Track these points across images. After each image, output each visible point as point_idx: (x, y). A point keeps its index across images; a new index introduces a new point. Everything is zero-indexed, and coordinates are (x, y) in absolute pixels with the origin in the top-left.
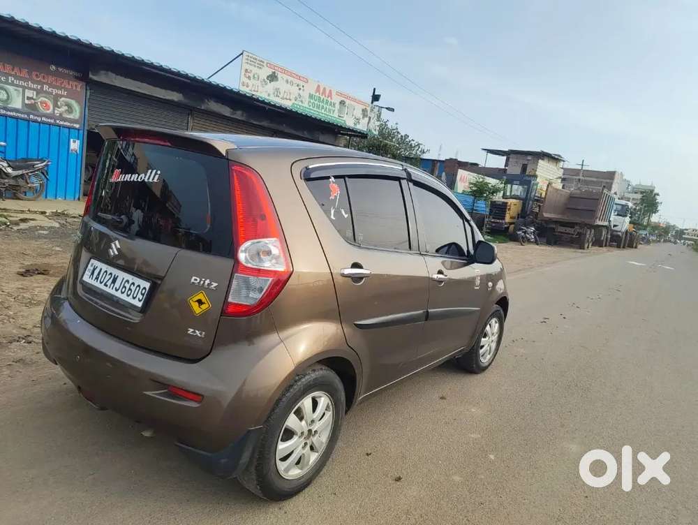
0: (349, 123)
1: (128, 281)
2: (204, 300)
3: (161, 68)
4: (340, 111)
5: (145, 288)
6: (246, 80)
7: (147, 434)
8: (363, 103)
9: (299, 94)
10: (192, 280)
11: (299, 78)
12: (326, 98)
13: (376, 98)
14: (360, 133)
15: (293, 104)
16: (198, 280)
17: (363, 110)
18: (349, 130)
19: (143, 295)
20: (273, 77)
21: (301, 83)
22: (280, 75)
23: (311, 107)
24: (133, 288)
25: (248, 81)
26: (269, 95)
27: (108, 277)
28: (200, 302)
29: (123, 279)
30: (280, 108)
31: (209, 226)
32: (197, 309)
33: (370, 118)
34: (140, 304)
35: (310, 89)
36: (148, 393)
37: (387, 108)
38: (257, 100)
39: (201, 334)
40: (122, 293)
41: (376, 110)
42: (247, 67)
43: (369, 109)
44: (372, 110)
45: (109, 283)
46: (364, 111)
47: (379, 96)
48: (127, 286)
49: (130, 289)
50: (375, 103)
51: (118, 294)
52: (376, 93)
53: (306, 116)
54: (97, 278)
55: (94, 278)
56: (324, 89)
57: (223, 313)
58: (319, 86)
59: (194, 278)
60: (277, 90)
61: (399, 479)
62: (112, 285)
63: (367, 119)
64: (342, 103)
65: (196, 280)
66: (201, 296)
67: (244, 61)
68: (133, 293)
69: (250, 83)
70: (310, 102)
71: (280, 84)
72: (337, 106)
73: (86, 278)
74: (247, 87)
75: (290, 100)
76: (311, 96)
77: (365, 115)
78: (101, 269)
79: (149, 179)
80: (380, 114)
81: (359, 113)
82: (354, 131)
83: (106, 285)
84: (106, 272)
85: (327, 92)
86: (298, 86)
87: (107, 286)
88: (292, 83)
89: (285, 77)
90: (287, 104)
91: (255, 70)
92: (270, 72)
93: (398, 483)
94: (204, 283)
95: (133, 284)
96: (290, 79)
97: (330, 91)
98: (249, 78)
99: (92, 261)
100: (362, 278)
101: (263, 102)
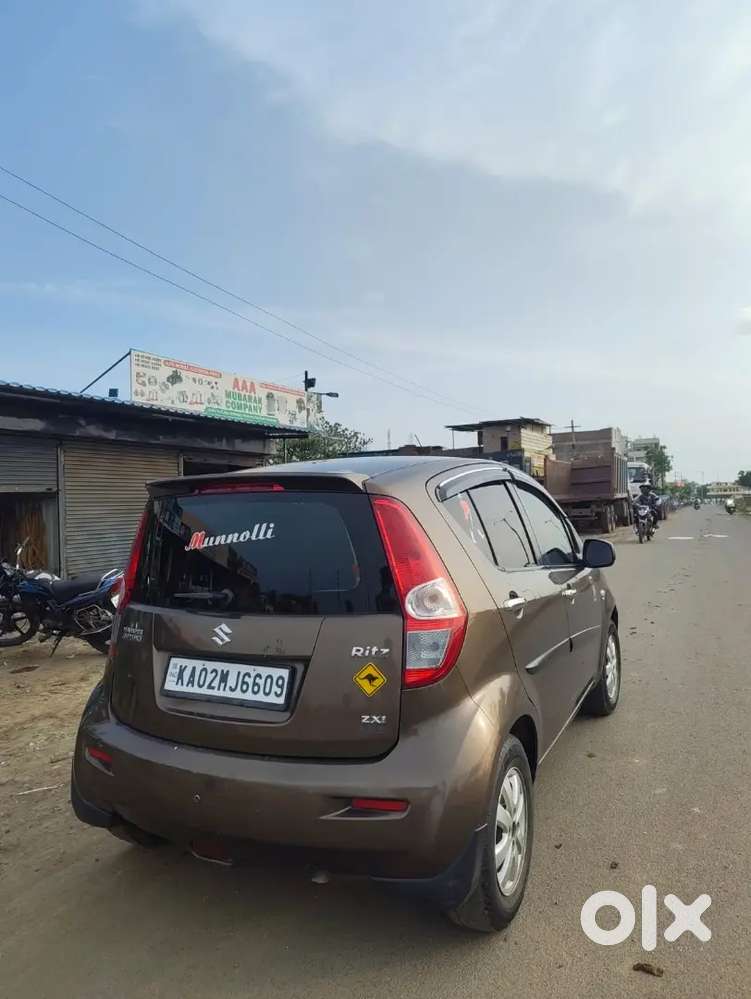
0: (283, 420)
1: (248, 675)
2: (375, 674)
3: (21, 390)
4: (269, 407)
5: (281, 678)
6: (140, 388)
7: (320, 880)
8: (298, 393)
9: (213, 395)
10: (354, 652)
11: (209, 373)
12: (247, 394)
13: (310, 383)
14: (299, 432)
15: (207, 408)
16: (362, 650)
17: (297, 402)
18: (285, 430)
19: (281, 687)
20: (175, 378)
21: (213, 380)
22: (184, 374)
23: (231, 409)
24: (261, 682)
25: (144, 388)
26: (173, 402)
27: (210, 677)
28: (371, 678)
29: (239, 673)
30: (191, 416)
31: (358, 579)
32: (368, 688)
33: (308, 410)
34: (281, 700)
35: (225, 384)
36: (324, 817)
37: (328, 394)
38: (159, 411)
39: (380, 719)
40: (244, 692)
41: (314, 398)
42: (141, 370)
43: (305, 399)
44: (309, 400)
45: (216, 684)
46: (299, 402)
47: (314, 380)
48: (250, 681)
49: (255, 684)
50: (311, 390)
51: (238, 695)
52: (309, 377)
53: (226, 421)
54: (191, 682)
55: (185, 683)
56: (244, 382)
57: (404, 685)
58: (236, 380)
59: (355, 648)
60: (183, 393)
61: (614, 866)
62: (223, 685)
63: (304, 412)
64: (270, 396)
65: (359, 650)
66: (370, 670)
67: (134, 362)
68: (262, 688)
69: (146, 390)
70: (227, 402)
71: (186, 385)
72: (264, 401)
73: (171, 685)
74: (142, 395)
75: (201, 403)
76: (228, 395)
77: (301, 408)
78: (194, 668)
79: (257, 535)
80: (321, 403)
81: (293, 406)
82: (294, 431)
83: (210, 687)
84: (205, 669)
85: (248, 384)
86: (209, 383)
87: (213, 688)
88: (201, 382)
89: (192, 375)
90: (200, 409)
91: (150, 372)
92: (169, 372)
93: (617, 870)
94: (370, 652)
95: (259, 676)
96: (198, 376)
97: (252, 383)
98: (144, 384)
99: (174, 661)
100: (519, 611)
101: (167, 413)
